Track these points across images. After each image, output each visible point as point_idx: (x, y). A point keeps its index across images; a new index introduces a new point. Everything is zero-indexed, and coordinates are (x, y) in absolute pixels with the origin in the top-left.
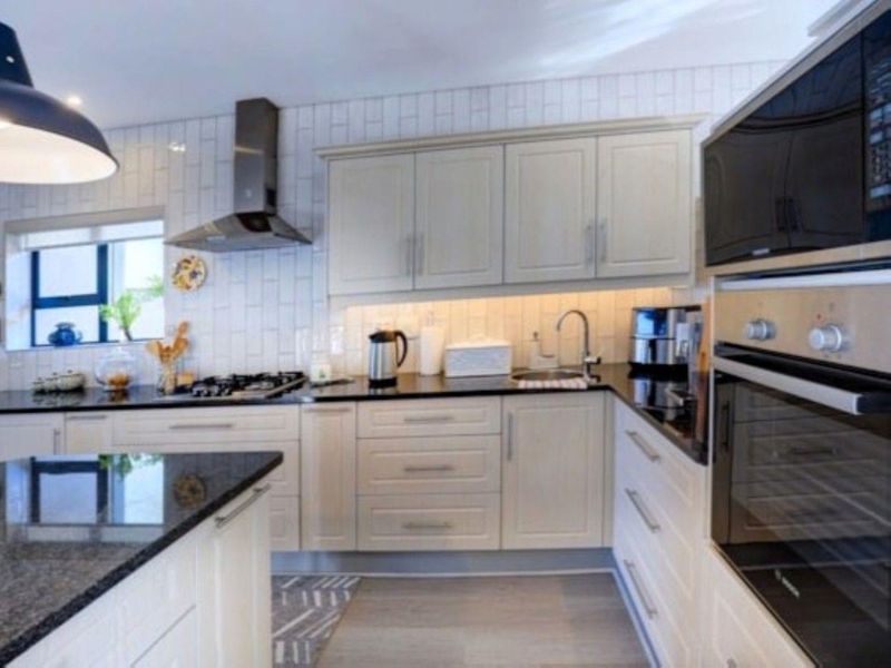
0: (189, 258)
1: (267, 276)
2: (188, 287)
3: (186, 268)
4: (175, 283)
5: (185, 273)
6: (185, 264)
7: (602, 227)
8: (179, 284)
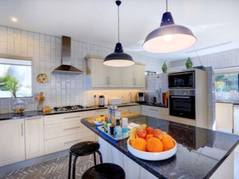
0: (43, 74)
1: (67, 81)
2: (42, 82)
3: (41, 77)
4: (38, 81)
5: (41, 78)
6: (41, 76)
7: (136, 79)
8: (39, 81)
